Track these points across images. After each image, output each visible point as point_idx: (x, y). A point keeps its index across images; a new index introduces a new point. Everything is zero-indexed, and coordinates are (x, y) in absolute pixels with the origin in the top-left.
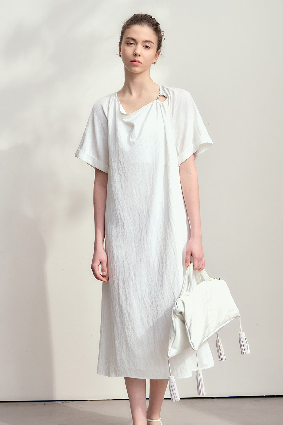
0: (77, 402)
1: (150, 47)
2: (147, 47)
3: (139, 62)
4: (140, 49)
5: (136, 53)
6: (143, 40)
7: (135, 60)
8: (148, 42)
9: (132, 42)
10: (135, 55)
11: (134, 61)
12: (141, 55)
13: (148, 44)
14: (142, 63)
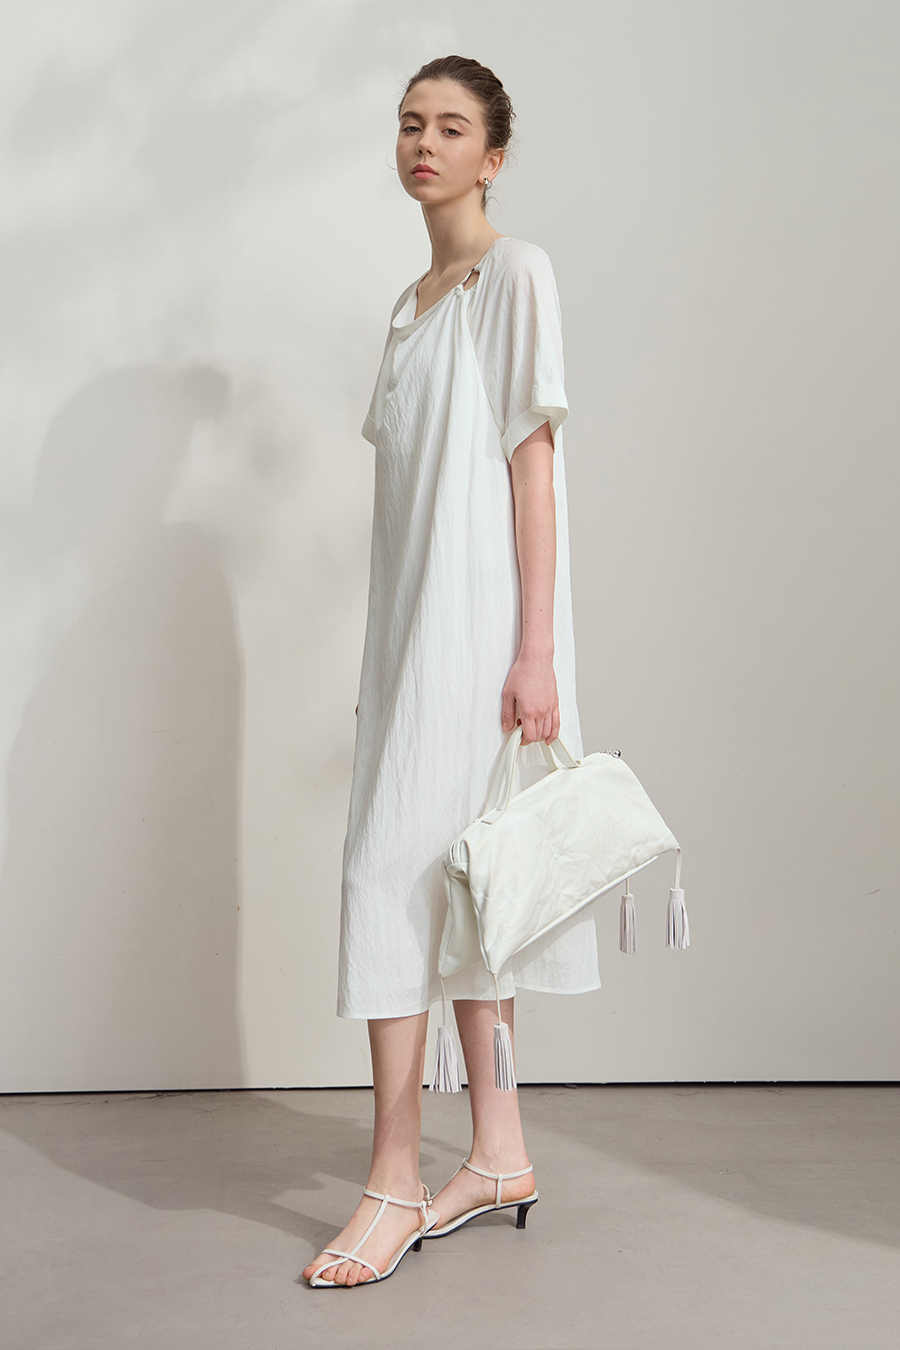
0: (196, 1094)
1: (459, 134)
2: (452, 132)
3: (430, 171)
4: (431, 137)
5: (420, 146)
6: (438, 113)
7: (419, 165)
8: (452, 119)
9: (414, 125)
10: (420, 153)
11: (419, 169)
12: (433, 150)
13: (454, 126)
14: (440, 173)
